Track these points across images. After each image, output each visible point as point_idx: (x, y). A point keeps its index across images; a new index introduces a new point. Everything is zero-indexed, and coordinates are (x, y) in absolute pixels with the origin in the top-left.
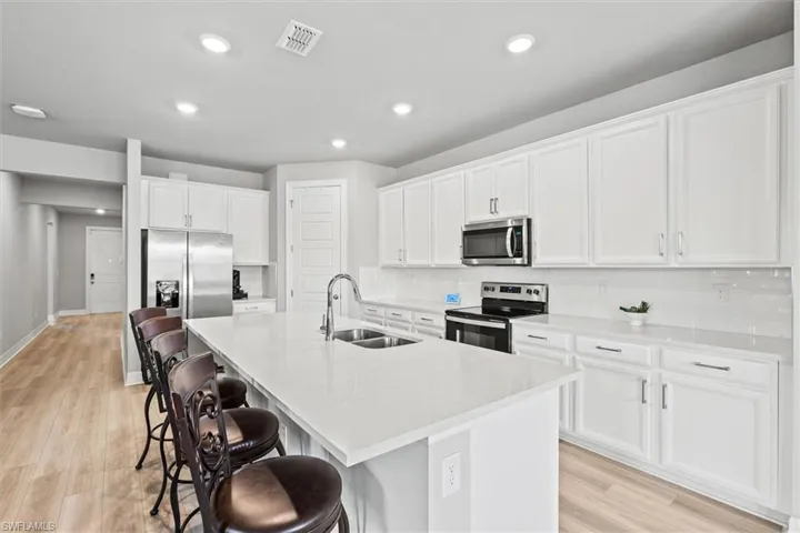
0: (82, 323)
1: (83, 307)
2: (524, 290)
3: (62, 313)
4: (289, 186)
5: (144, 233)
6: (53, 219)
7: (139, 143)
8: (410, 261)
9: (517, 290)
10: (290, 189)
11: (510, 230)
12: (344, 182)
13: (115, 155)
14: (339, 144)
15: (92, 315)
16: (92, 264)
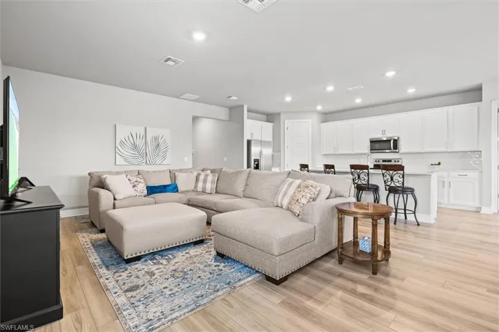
2: (393, 161)
4: (286, 121)
5: (249, 142)
8: (340, 152)
9: (390, 161)
11: (392, 141)
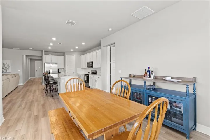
0: (34, 79)
1: (35, 76)
3: (31, 77)
4: (67, 55)
6: (30, 60)
7: (44, 51)
10: (67, 56)
12: (75, 55)
13: (41, 52)
14: (72, 50)
15: (36, 78)
16: (36, 69)
